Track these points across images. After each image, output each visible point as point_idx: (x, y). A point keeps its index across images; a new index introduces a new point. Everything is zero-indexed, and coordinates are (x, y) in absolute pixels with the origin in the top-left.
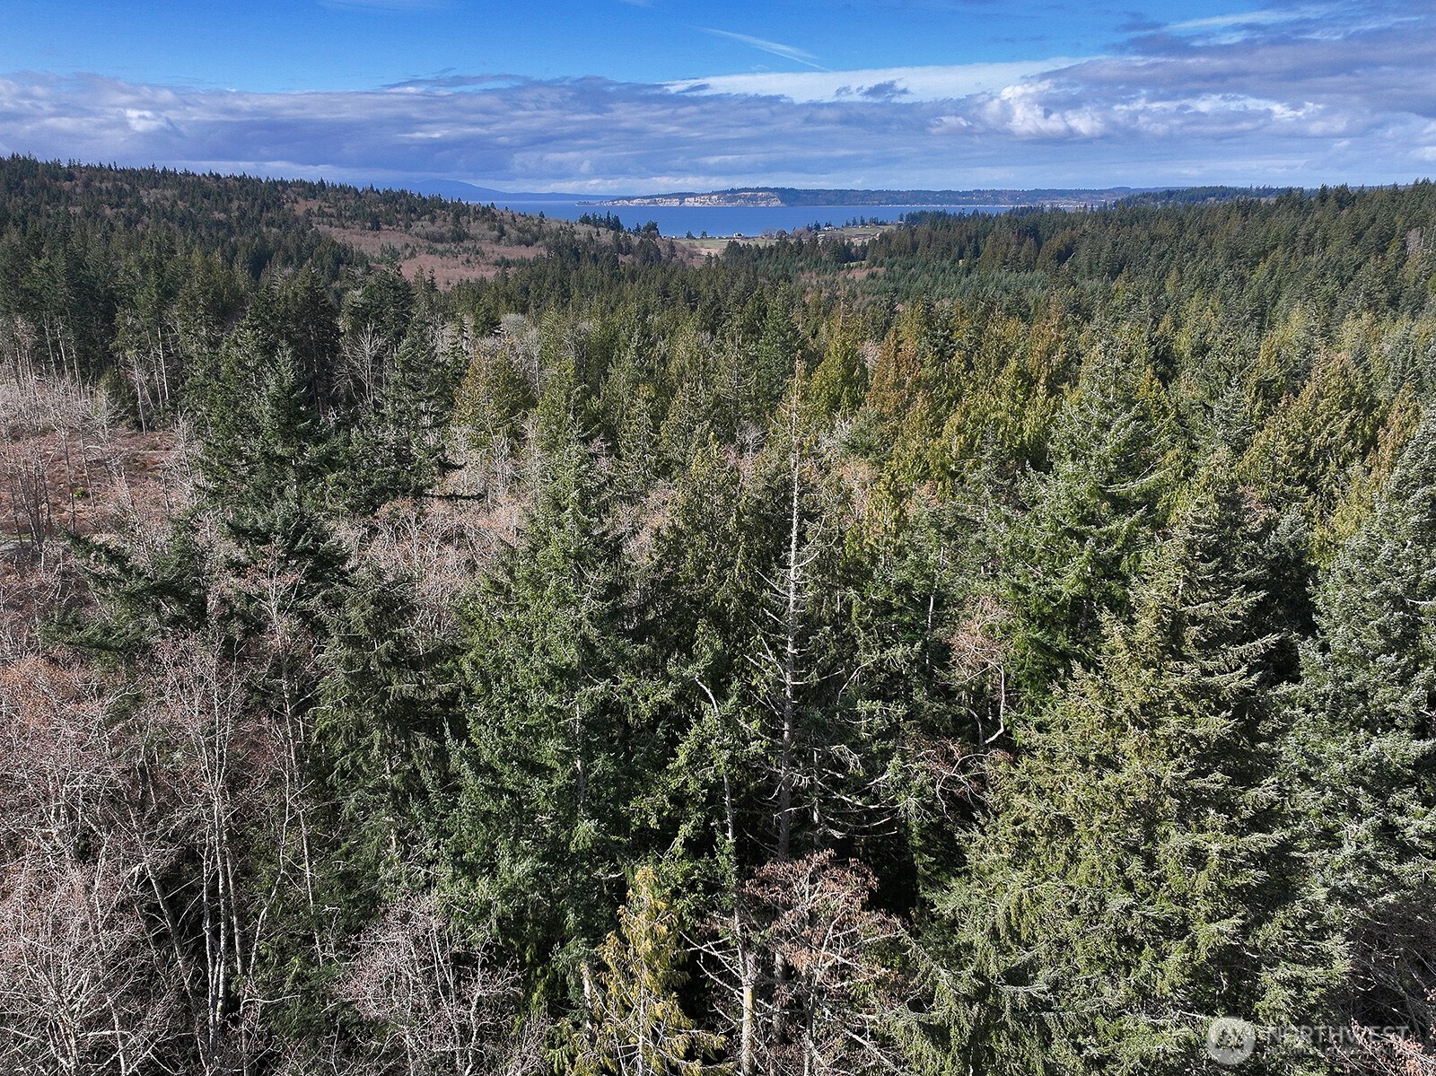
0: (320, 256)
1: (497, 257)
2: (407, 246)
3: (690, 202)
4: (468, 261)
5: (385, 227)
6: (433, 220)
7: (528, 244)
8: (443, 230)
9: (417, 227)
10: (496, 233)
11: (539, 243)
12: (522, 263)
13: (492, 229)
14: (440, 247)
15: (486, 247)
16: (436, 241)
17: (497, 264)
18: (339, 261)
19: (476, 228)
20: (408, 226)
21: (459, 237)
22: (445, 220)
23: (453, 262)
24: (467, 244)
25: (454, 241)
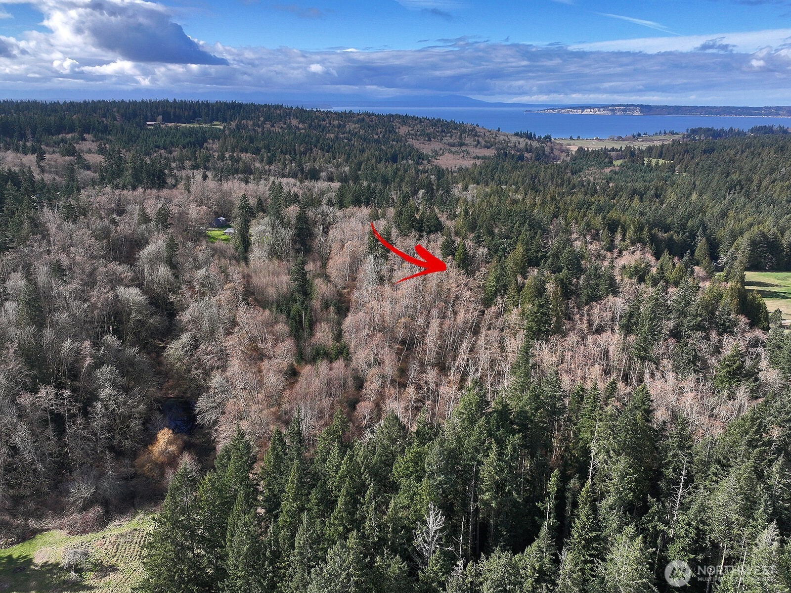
0: (413, 156)
1: (474, 155)
2: (441, 149)
3: (587, 112)
4: (463, 156)
5: (432, 140)
6: (451, 137)
7: (488, 148)
8: (455, 141)
9: (445, 140)
10: (476, 143)
11: (493, 147)
12: (484, 158)
13: (474, 141)
14: (453, 149)
15: (471, 150)
16: (452, 146)
17: (474, 158)
18: (419, 158)
19: (469, 140)
20: (442, 139)
21: (461, 144)
22: (456, 136)
23: (458, 157)
24: (464, 148)
25: (459, 146)
